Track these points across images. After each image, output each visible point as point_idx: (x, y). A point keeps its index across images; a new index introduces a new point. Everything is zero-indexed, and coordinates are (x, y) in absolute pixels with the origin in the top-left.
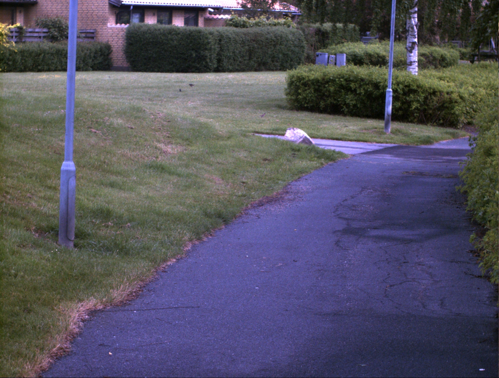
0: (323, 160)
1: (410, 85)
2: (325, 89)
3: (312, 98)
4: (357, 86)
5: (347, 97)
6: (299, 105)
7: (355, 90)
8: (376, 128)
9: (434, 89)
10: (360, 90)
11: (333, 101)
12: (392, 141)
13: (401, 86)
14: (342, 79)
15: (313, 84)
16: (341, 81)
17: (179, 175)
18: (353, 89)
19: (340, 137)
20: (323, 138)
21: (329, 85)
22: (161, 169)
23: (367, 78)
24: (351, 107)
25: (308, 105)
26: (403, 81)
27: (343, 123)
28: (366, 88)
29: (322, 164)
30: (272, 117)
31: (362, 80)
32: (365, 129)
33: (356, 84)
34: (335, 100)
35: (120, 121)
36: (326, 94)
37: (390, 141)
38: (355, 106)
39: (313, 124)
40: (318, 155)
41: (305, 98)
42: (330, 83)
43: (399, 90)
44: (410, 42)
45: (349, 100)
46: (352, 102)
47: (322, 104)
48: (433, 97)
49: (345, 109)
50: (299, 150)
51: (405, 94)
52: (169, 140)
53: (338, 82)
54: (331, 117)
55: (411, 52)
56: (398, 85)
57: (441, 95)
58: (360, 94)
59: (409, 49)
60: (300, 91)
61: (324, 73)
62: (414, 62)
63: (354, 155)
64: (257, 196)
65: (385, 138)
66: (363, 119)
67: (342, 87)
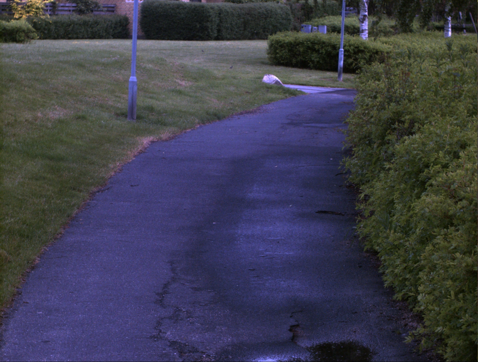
0: (287, 95)
1: (359, 46)
2: (296, 50)
3: (287, 56)
4: (320, 47)
5: (313, 55)
6: (277, 62)
7: (318, 50)
8: (332, 78)
9: (377, 50)
10: (322, 50)
11: (302, 58)
12: (342, 86)
13: (352, 47)
14: (308, 42)
15: (287, 46)
16: (308, 44)
17: (190, 96)
18: (317, 49)
19: (304, 83)
20: (292, 84)
21: (299, 47)
22: (180, 92)
23: (328, 41)
24: (316, 63)
25: (284, 62)
26: (353, 44)
27: (308, 74)
28: (326, 49)
29: (286, 97)
30: (257, 69)
31: (324, 43)
32: (324, 78)
33: (319, 46)
34: (304, 57)
35: (150, 66)
36: (297, 53)
37: (341, 86)
38: (318, 62)
39: (286, 75)
40: (285, 91)
41: (281, 57)
42: (300, 45)
43: (351, 50)
44: (362, 15)
45: (314, 58)
46: (316, 59)
47: (294, 61)
48: (376, 55)
49: (311, 65)
50: (271, 88)
51: (355, 53)
52: (183, 78)
53: (306, 44)
54: (300, 70)
55: (363, 22)
56: (350, 47)
57: (382, 54)
58: (322, 53)
59: (361, 20)
60: (277, 51)
61: (296, 38)
62: (365, 30)
63: (311, 94)
64: (239, 110)
65: (337, 84)
66: (324, 72)
67: (309, 48)
